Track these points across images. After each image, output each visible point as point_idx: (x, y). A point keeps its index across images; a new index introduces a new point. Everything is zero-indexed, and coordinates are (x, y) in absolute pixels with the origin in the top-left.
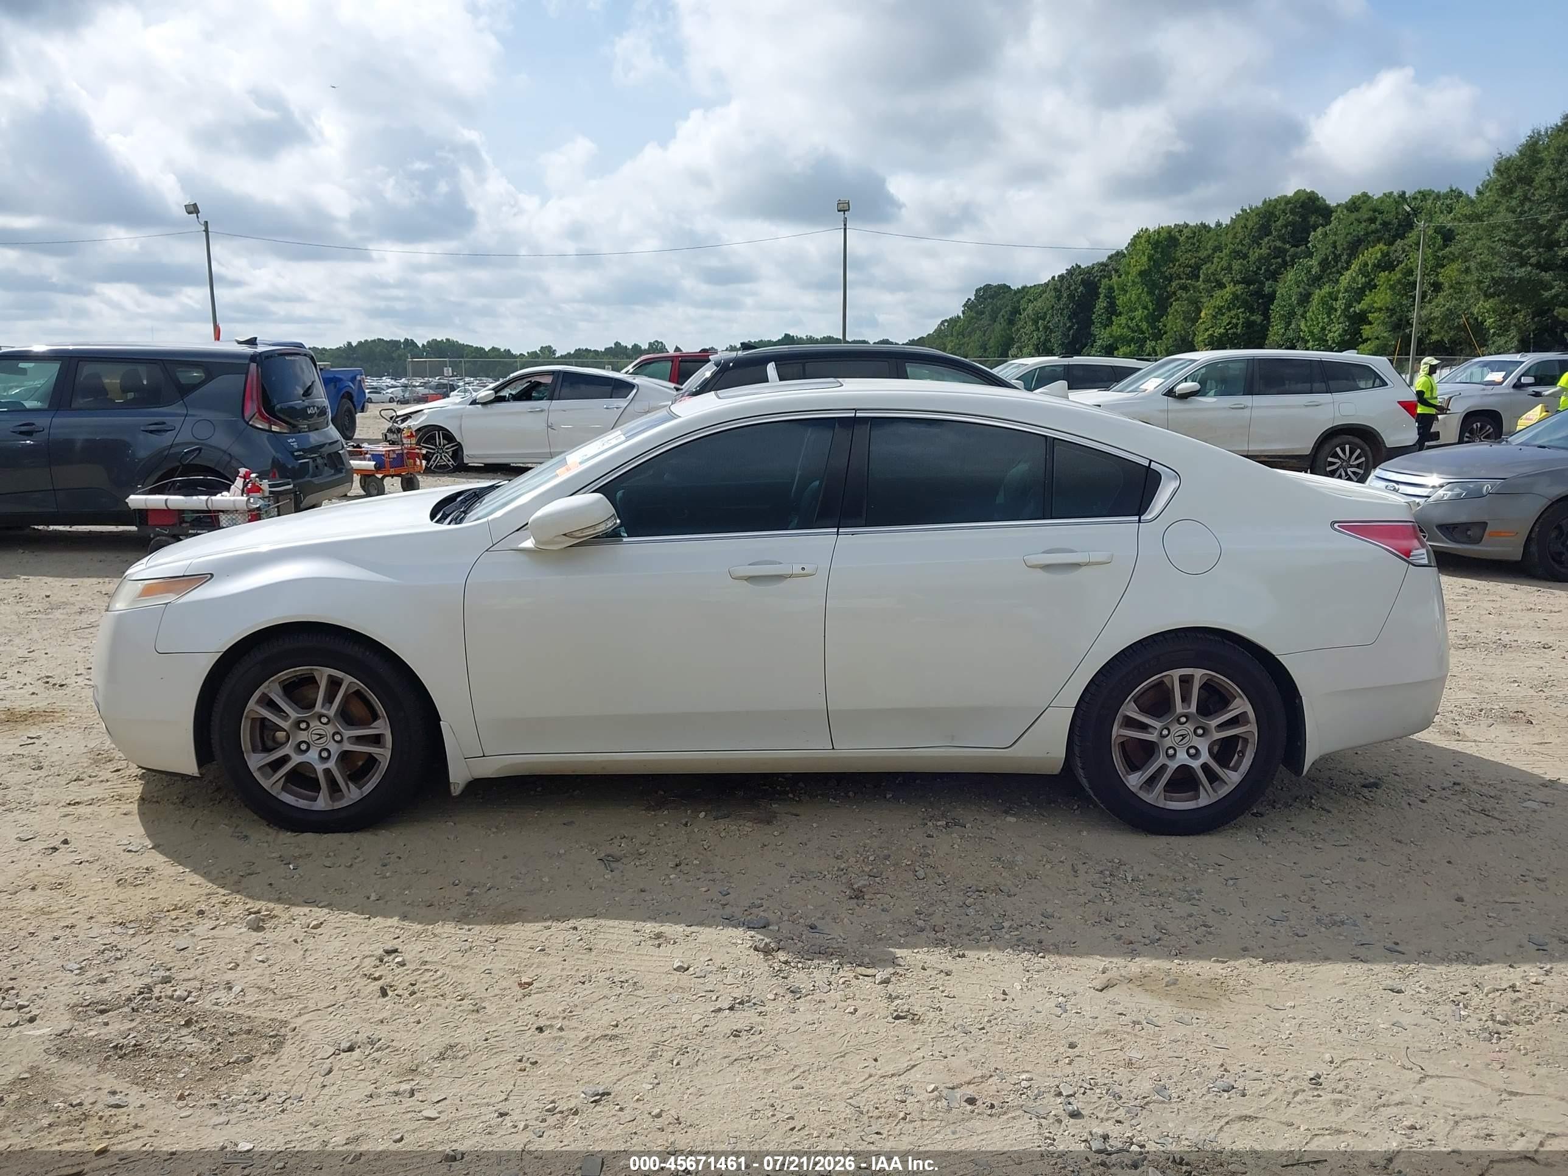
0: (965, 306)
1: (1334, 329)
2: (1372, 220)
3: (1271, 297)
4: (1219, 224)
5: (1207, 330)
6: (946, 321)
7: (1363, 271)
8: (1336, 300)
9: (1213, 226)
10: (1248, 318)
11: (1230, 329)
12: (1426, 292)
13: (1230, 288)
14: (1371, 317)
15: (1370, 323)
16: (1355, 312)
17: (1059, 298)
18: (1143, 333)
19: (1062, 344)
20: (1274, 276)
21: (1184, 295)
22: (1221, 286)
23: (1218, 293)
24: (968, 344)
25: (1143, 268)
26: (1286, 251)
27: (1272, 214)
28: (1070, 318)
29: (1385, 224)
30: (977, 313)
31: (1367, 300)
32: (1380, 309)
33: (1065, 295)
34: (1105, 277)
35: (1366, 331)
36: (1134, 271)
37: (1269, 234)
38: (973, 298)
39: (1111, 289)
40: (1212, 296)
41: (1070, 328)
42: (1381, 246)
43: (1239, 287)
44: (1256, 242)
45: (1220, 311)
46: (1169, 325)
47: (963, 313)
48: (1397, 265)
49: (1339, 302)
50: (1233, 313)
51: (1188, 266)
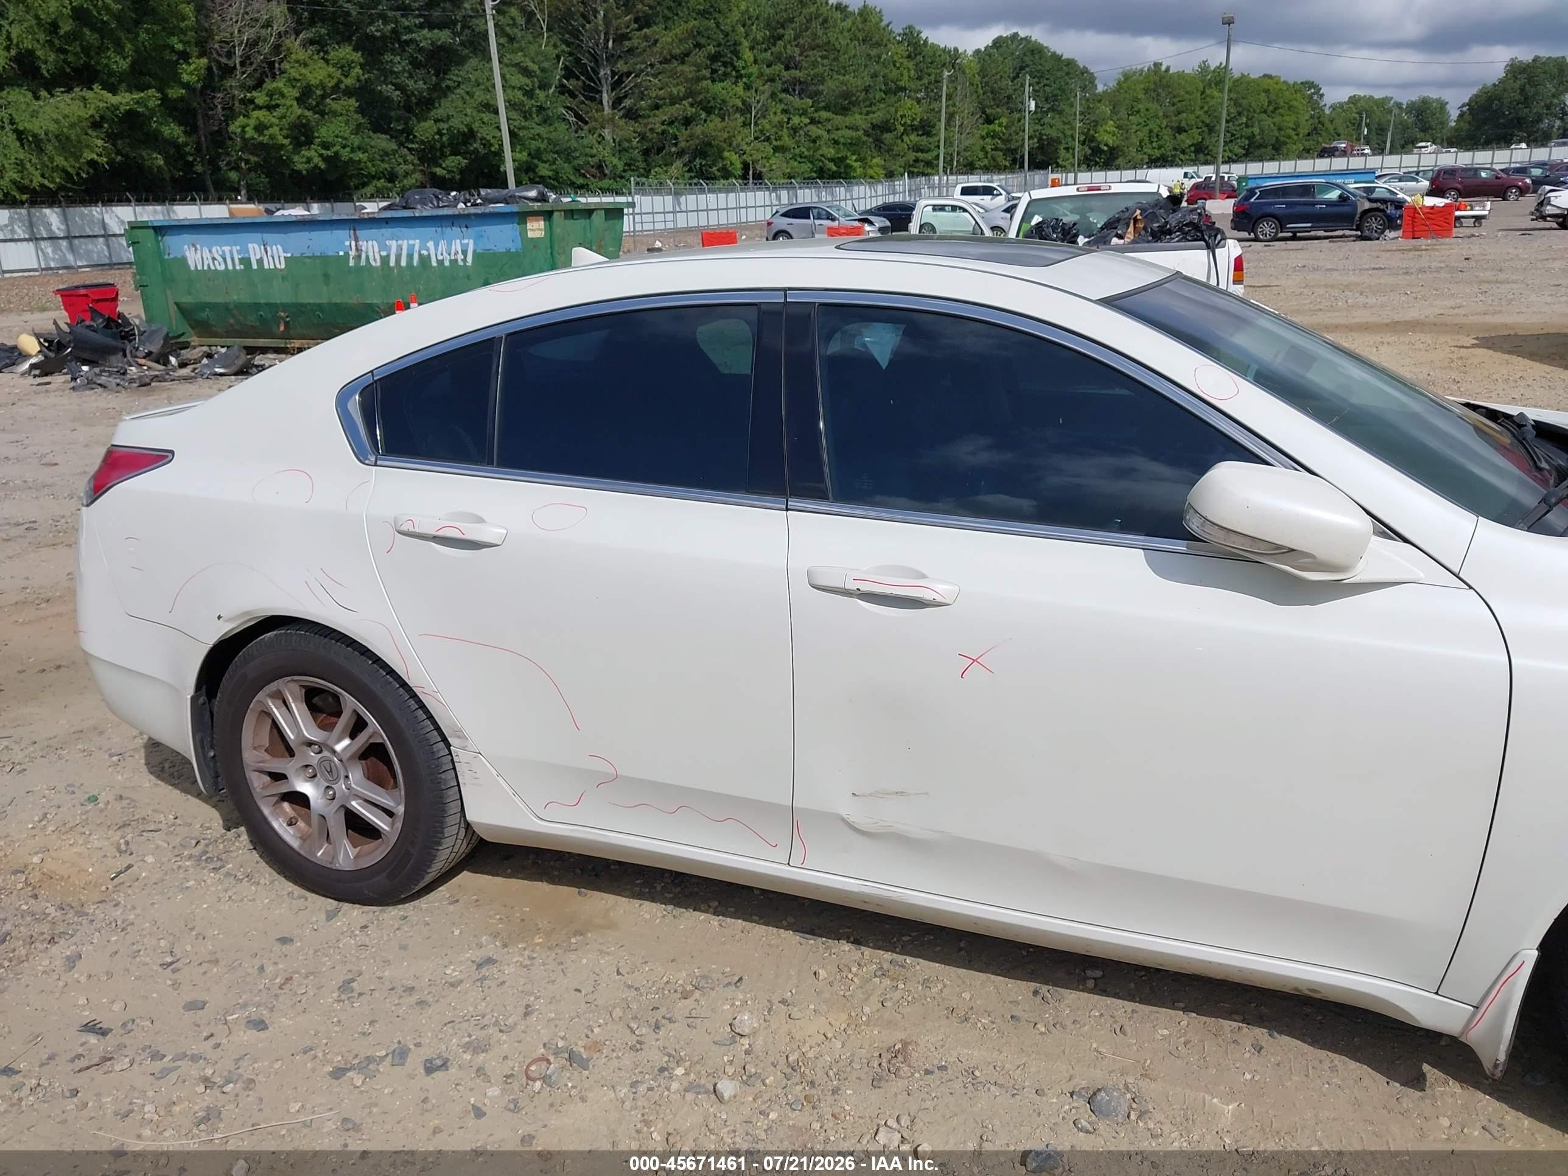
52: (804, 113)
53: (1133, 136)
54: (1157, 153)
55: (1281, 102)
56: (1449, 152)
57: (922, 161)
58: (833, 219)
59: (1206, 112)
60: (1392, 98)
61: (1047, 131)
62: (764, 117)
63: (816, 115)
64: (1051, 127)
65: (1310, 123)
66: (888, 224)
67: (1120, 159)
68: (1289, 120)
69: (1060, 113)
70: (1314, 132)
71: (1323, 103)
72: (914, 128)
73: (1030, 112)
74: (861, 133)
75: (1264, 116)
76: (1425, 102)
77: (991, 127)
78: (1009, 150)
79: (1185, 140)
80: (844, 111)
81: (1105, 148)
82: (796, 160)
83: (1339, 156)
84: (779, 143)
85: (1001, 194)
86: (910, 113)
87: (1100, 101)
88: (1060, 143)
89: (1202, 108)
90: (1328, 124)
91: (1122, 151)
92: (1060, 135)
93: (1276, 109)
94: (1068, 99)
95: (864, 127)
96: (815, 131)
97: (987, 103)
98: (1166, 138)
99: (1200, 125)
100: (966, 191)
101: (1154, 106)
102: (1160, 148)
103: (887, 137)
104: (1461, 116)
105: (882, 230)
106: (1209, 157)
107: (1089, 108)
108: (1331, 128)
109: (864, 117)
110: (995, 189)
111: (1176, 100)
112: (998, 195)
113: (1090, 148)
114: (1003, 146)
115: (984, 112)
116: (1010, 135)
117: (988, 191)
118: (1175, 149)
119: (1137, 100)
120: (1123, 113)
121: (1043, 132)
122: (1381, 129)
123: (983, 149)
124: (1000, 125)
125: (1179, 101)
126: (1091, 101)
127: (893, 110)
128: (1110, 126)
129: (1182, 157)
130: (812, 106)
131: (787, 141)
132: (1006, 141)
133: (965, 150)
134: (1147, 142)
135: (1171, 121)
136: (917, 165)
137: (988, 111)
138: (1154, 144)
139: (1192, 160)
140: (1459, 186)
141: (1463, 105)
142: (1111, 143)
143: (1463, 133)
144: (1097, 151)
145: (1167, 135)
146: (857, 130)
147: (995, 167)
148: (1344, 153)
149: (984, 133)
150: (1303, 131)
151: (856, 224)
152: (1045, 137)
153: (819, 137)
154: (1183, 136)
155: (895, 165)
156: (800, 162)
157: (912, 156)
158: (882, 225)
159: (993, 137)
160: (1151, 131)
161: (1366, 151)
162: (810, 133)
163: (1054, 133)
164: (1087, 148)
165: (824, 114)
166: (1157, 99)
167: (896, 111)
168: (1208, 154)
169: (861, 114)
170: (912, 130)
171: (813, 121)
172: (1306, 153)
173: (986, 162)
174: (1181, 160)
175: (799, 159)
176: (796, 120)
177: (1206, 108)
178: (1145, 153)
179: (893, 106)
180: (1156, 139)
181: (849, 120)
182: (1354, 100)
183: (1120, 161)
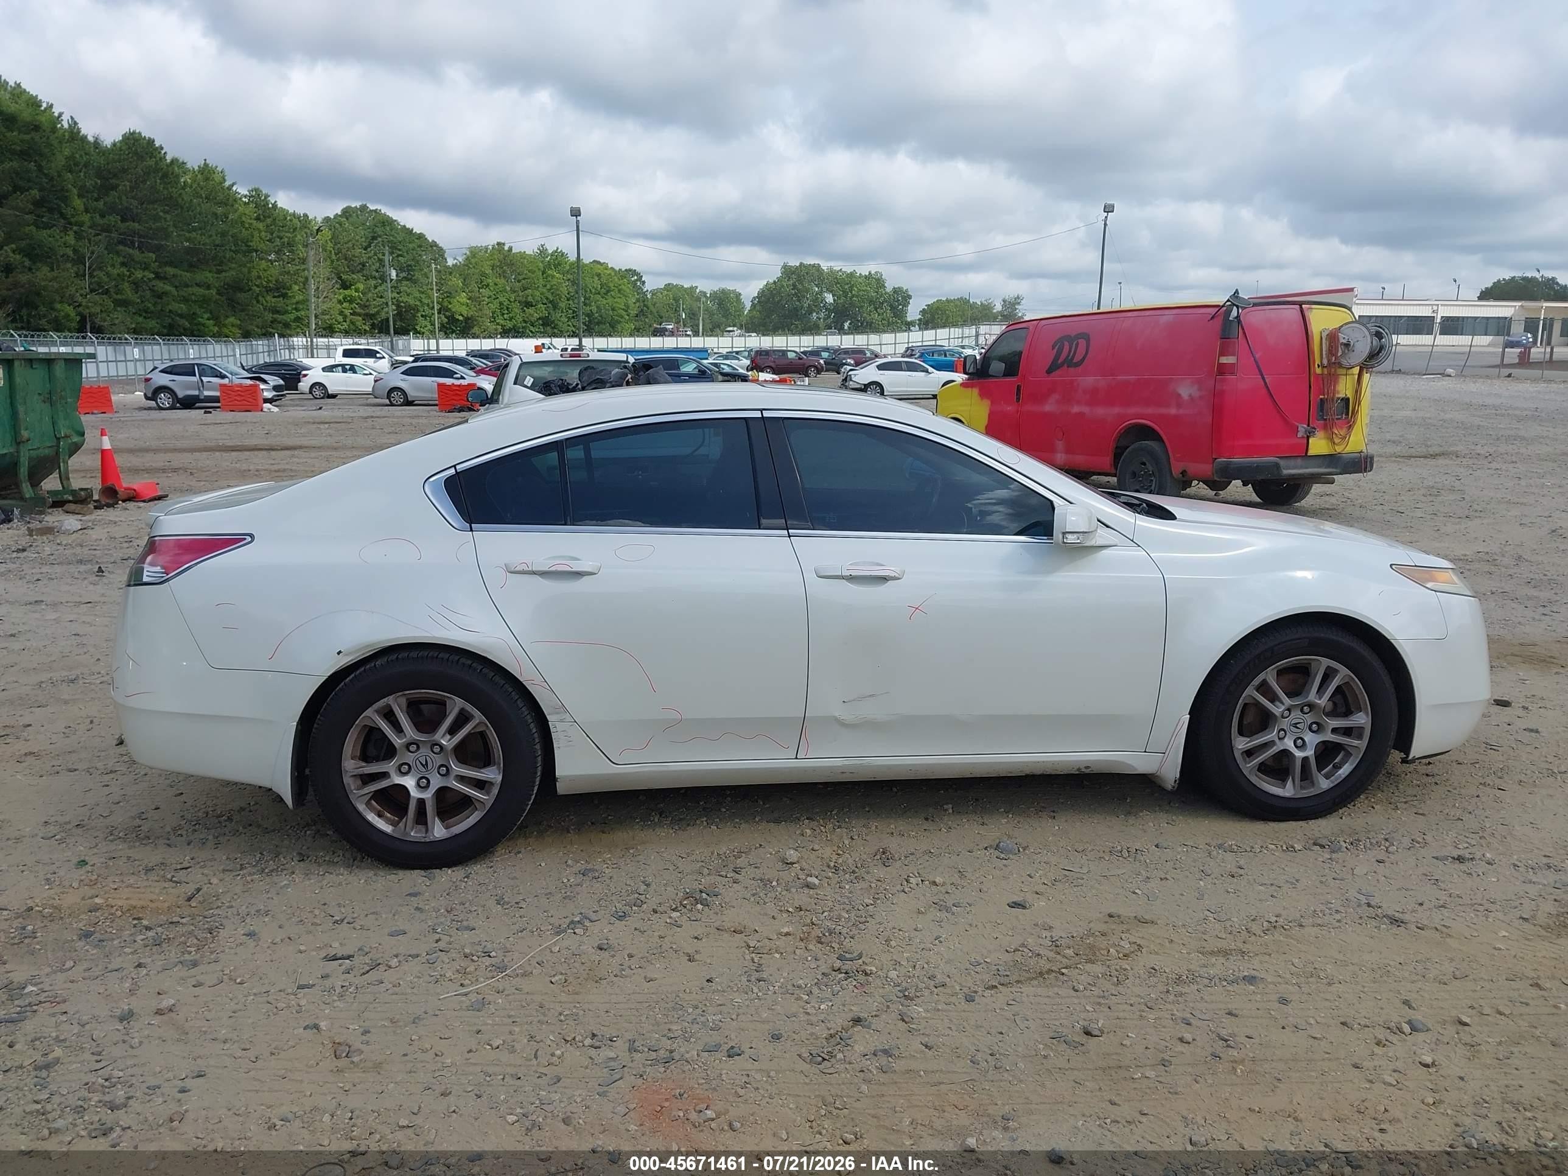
52: (146, 268)
53: (486, 307)
54: (509, 325)
55: (611, 285)
56: (751, 336)
57: (280, 322)
58: (223, 377)
59: (549, 290)
60: (697, 287)
61: (404, 298)
62: (100, 269)
63: (160, 270)
64: (408, 295)
65: (637, 304)
66: (282, 382)
67: (476, 328)
68: (620, 303)
69: (415, 282)
70: (641, 313)
71: (645, 290)
72: (268, 290)
73: (392, 280)
74: (213, 292)
75: (598, 297)
76: (723, 291)
77: (347, 292)
78: (367, 315)
79: (534, 314)
80: (192, 267)
81: (461, 318)
82: (140, 315)
83: (669, 336)
84: (119, 297)
85: (384, 358)
86: (265, 274)
87: (451, 273)
88: (418, 311)
89: (545, 286)
90: (651, 307)
91: (476, 320)
92: (418, 303)
93: (608, 291)
94: (421, 270)
95: (217, 285)
96: (160, 286)
97: (341, 268)
98: (516, 310)
99: (545, 301)
100: (347, 353)
101: (501, 281)
102: (511, 320)
103: (241, 296)
104: (753, 306)
105: (276, 388)
106: (556, 331)
107: (441, 278)
108: (654, 311)
109: (216, 275)
110: (378, 353)
111: (520, 277)
112: (381, 358)
113: (446, 317)
114: (362, 311)
115: (340, 278)
116: (368, 300)
117: (371, 354)
118: (525, 322)
119: (484, 274)
120: (474, 286)
121: (400, 299)
122: (693, 314)
123: (341, 313)
124: (357, 290)
125: (524, 279)
126: (443, 272)
127: (245, 270)
128: (463, 297)
129: (532, 328)
130: (156, 261)
131: (128, 293)
132: (364, 306)
133: (323, 314)
134: (499, 314)
135: (518, 296)
136: (274, 326)
137: (343, 277)
138: (505, 316)
139: (541, 333)
140: (772, 364)
141: (754, 298)
142: (465, 313)
143: (756, 321)
144: (452, 320)
145: (516, 309)
146: (208, 287)
147: (355, 331)
148: (672, 334)
149: (341, 298)
150: (633, 312)
151: (249, 382)
152: (402, 304)
153: (165, 293)
154: (531, 310)
155: (252, 324)
156: (145, 317)
157: (269, 317)
158: (276, 383)
159: (351, 302)
160: (501, 304)
161: (688, 333)
162: (156, 288)
163: (411, 302)
164: (443, 317)
165: (170, 270)
166: (503, 275)
167: (249, 272)
168: (554, 328)
169: (210, 272)
170: (267, 291)
171: (158, 276)
172: (637, 332)
173: (345, 325)
174: (531, 332)
175: (144, 314)
176: (139, 274)
177: (548, 287)
178: (498, 324)
179: (245, 266)
180: (506, 312)
181: (199, 277)
182: (668, 287)
183: (476, 330)
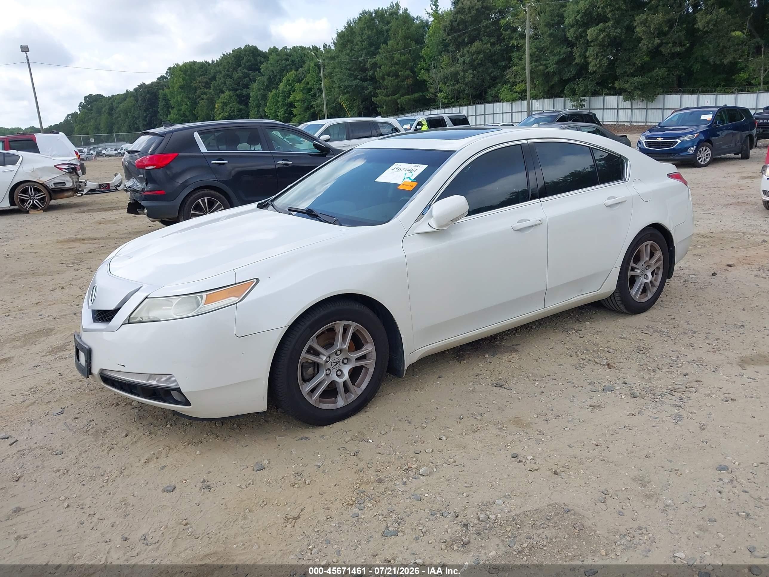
0: (79, 106)
1: (280, 111)
2: (287, 60)
3: (248, 96)
4: (213, 62)
5: (220, 114)
6: (70, 115)
7: (288, 83)
8: (278, 97)
9: (210, 62)
10: (238, 107)
11: (231, 113)
12: (316, 92)
13: (227, 93)
14: (296, 104)
15: (295, 107)
16: (288, 102)
17: (137, 101)
18: (187, 117)
19: (144, 125)
20: (247, 86)
21: (205, 97)
22: (223, 92)
23: (222, 95)
24: (88, 127)
25: (181, 84)
26: (250, 74)
27: (240, 57)
28: (145, 111)
29: (293, 61)
30: (88, 109)
31: (292, 97)
32: (298, 101)
33: (140, 99)
34: (160, 89)
35: (295, 111)
36: (177, 86)
37: (240, 66)
38: (83, 102)
39: (165, 95)
40: (219, 97)
41: (146, 117)
42: (293, 71)
43: (231, 92)
44: (235, 69)
45: (225, 104)
46: (200, 113)
47: (79, 109)
48: (302, 80)
49: (280, 98)
50: (231, 105)
51: (203, 82)
